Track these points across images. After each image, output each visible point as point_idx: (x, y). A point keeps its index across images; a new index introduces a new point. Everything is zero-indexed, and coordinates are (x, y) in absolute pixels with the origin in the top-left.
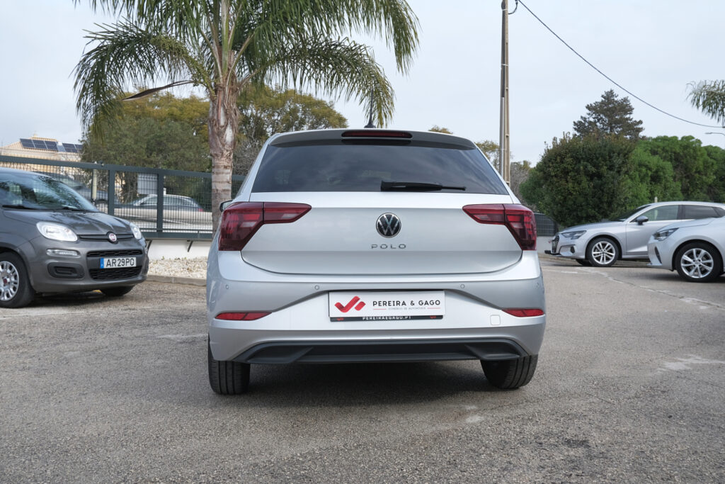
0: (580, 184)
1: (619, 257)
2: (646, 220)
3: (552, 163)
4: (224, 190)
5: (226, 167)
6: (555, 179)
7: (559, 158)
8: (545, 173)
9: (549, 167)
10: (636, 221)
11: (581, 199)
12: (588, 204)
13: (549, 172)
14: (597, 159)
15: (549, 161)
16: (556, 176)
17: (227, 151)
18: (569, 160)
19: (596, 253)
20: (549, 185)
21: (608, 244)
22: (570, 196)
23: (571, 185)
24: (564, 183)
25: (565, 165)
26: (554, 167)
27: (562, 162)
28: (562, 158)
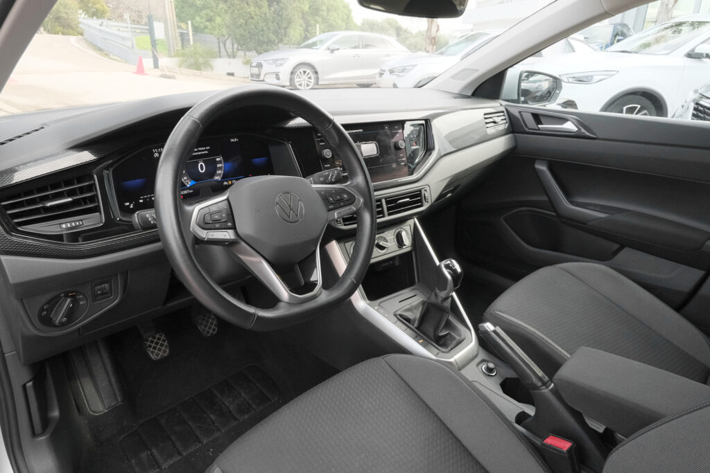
0: (260, 8)
1: (317, 83)
2: (338, 49)
10: (329, 49)
11: (262, 24)
12: (268, 29)
19: (298, 80)
21: (308, 71)
22: (251, 20)
23: (252, 9)
24: (245, 5)
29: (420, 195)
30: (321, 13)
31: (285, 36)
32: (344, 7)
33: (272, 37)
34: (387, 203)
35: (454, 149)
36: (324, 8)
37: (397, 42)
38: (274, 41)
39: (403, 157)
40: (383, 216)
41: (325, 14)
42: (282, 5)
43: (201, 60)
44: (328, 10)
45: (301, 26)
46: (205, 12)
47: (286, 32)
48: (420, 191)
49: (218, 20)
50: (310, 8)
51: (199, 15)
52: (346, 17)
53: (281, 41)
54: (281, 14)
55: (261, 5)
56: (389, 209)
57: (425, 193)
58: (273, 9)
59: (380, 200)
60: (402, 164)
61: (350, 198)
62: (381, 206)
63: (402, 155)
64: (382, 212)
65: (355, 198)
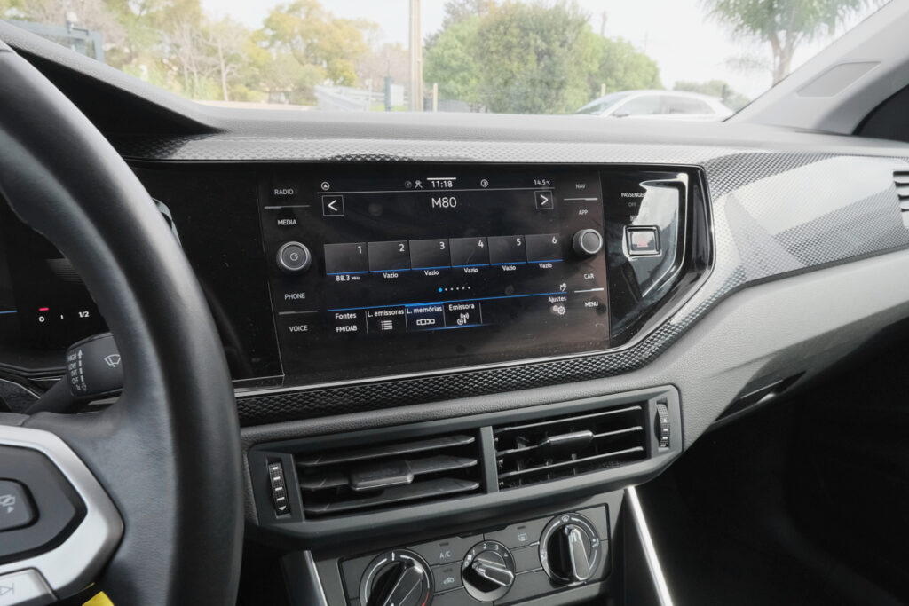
0: (525, 64)
3: (493, 35)
6: (495, 56)
7: (502, 27)
8: (480, 48)
9: (488, 39)
12: (534, 91)
13: (489, 46)
14: (549, 31)
16: (497, 52)
18: (515, 31)
20: (486, 65)
23: (515, 65)
24: (507, 61)
25: (509, 38)
26: (496, 40)
27: (505, 33)
28: (506, 29)
30: (615, 73)
31: (557, 100)
32: (649, 65)
33: (538, 101)
34: (504, 441)
35: (801, 266)
36: (620, 66)
37: (721, 106)
38: (541, 106)
39: (594, 283)
40: (482, 490)
41: (620, 74)
42: (555, 59)
44: (626, 70)
45: (585, 90)
46: (461, 74)
47: (557, 95)
48: (643, 403)
49: (474, 82)
50: (600, 68)
51: (454, 79)
52: (650, 79)
53: (551, 106)
54: (552, 69)
55: (528, 60)
56: (507, 464)
57: (662, 408)
58: (542, 64)
59: (474, 431)
60: (588, 304)
61: (36, 516)
62: (475, 450)
63: (591, 276)
64: (477, 474)
65: (80, 513)
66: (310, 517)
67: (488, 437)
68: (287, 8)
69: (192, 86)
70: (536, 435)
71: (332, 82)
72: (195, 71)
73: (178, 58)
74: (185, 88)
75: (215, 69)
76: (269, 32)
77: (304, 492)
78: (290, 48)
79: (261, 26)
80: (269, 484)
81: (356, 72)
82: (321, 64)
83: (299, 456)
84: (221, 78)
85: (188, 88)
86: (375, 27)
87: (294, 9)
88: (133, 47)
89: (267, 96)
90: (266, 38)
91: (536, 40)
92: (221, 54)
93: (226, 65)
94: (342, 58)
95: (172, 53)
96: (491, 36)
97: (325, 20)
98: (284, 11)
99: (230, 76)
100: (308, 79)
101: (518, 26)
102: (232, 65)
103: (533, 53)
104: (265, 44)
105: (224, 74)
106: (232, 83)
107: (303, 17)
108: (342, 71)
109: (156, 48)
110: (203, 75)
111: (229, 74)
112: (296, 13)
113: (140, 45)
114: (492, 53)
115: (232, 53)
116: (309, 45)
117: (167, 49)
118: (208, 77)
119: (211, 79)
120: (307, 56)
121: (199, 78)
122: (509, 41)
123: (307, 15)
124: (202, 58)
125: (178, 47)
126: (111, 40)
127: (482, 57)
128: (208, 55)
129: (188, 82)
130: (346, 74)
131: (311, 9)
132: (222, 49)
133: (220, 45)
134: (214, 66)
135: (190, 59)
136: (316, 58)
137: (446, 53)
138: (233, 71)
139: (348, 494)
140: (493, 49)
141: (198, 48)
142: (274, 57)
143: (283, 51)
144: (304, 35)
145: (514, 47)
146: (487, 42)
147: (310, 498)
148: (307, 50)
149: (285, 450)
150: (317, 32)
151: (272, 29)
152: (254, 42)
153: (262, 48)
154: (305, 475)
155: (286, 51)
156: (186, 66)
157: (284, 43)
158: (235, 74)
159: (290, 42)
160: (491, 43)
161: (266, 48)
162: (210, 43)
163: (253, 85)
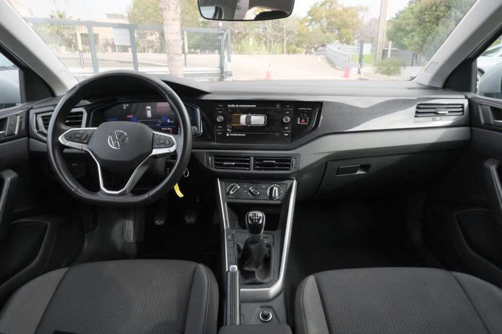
3: (428, 12)
4: (174, 40)
5: (174, 20)
6: (428, 24)
7: (434, 7)
8: (420, 20)
9: (425, 14)
13: (425, 18)
15: (426, 10)
16: (429, 22)
17: (174, 4)
18: (442, 8)
20: (422, 29)
25: (438, 13)
26: (429, 15)
27: (436, 11)
28: (437, 7)
29: (289, 161)
34: (255, 160)
40: (249, 170)
43: (392, 68)
46: (411, 34)
56: (256, 165)
57: (294, 159)
59: (249, 157)
60: (285, 135)
61: (170, 144)
62: (249, 161)
63: (287, 128)
64: (248, 166)
65: (174, 144)
66: (215, 168)
67: (252, 159)
68: (320, 4)
69: (270, 48)
70: (261, 160)
71: (339, 41)
72: (272, 40)
73: (265, 34)
74: (267, 49)
75: (281, 38)
76: (310, 18)
77: (215, 163)
78: (319, 25)
79: (306, 15)
80: (208, 160)
81: (353, 35)
82: (335, 32)
83: (215, 156)
84: (284, 43)
85: (269, 48)
86: (367, 9)
87: (323, 4)
88: (247, 31)
89: (305, 50)
90: (307, 21)
91: (456, 13)
92: (285, 30)
93: (287, 36)
94: (346, 28)
95: (263, 32)
96: (426, 13)
97: (339, 9)
98: (318, 6)
99: (288, 42)
100: (326, 41)
101: (445, 6)
102: (289, 36)
103: (453, 21)
104: (307, 24)
105: (285, 41)
106: (289, 45)
107: (328, 8)
108: (345, 35)
109: (257, 30)
110: (276, 42)
111: (288, 40)
112: (324, 6)
113: (250, 30)
114: (426, 22)
115: (290, 30)
116: (329, 23)
117: (261, 30)
118: (278, 43)
119: (279, 43)
120: (328, 28)
121: (274, 43)
122: (438, 15)
123: (330, 6)
124: (276, 33)
125: (266, 29)
126: (238, 29)
127: (420, 25)
128: (279, 32)
129: (269, 45)
130: (347, 36)
131: (332, 4)
132: (286, 29)
133: (285, 27)
134: (281, 37)
135: (271, 35)
136: (332, 29)
137: (404, 22)
138: (290, 39)
139: (222, 165)
140: (427, 20)
141: (275, 29)
142: (311, 30)
143: (315, 27)
144: (327, 18)
145: (442, 17)
146: (424, 16)
147: (216, 165)
148: (328, 25)
149: (213, 155)
150: (334, 15)
151: (311, 16)
152: (302, 24)
153: (305, 26)
154: (216, 160)
155: (317, 26)
156: (269, 38)
157: (316, 23)
158: (290, 40)
159: (319, 22)
160: (426, 16)
161: (307, 26)
162: (281, 26)
163: (299, 45)
